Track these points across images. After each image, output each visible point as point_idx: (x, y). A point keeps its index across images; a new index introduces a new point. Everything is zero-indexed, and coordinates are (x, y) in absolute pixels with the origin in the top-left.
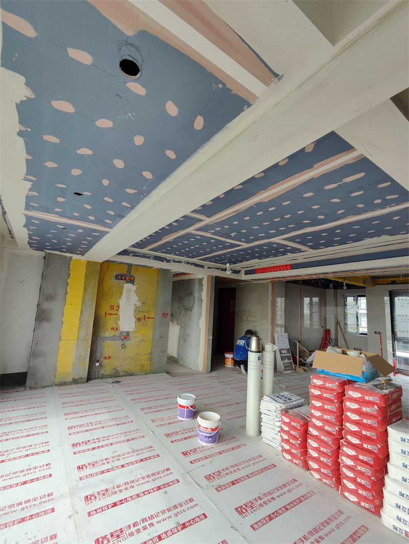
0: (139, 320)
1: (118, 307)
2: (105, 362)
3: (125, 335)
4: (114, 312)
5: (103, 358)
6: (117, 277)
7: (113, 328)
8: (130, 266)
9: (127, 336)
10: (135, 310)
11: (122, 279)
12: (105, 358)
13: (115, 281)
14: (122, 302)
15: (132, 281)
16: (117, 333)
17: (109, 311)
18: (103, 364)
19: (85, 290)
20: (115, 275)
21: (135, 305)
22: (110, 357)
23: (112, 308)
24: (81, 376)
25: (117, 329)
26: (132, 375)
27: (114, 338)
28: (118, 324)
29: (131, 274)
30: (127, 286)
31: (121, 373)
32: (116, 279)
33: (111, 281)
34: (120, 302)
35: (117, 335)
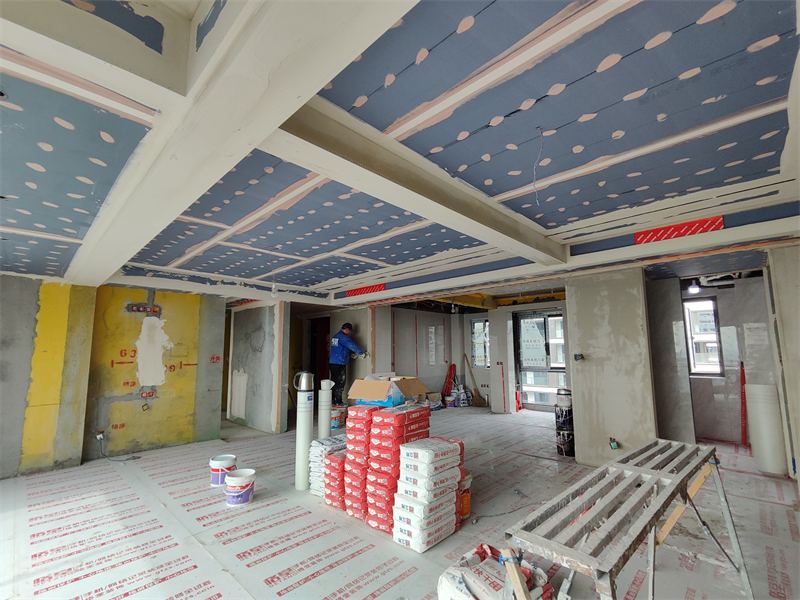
0: (172, 368)
1: (135, 351)
2: (115, 433)
3: (148, 391)
4: (127, 358)
5: (110, 427)
6: (130, 308)
7: (128, 383)
8: (152, 292)
9: (152, 392)
10: (164, 355)
11: (139, 310)
12: (116, 427)
13: (127, 314)
14: (141, 344)
15: (156, 312)
16: (135, 390)
17: (119, 359)
18: (110, 435)
19: (70, 329)
20: (126, 304)
21: (164, 347)
22: (123, 426)
23: (123, 353)
24: (70, 455)
25: (134, 384)
26: (162, 447)
27: (129, 397)
28: (135, 376)
29: (155, 303)
30: (149, 321)
31: (143, 447)
32: (129, 311)
33: (118, 314)
34: (138, 344)
35: (135, 393)
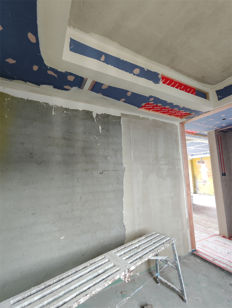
2: (200, 189)
4: (199, 174)
6: (198, 162)
7: (200, 179)
8: (202, 158)
12: (200, 188)
13: (198, 164)
17: (198, 174)
22: (201, 188)
23: (199, 172)
25: (202, 179)
26: (210, 195)
27: (201, 182)
29: (203, 160)
31: (206, 194)
33: (196, 164)
